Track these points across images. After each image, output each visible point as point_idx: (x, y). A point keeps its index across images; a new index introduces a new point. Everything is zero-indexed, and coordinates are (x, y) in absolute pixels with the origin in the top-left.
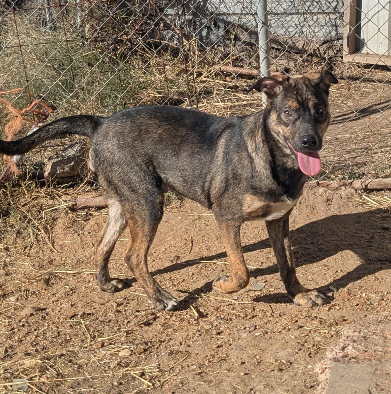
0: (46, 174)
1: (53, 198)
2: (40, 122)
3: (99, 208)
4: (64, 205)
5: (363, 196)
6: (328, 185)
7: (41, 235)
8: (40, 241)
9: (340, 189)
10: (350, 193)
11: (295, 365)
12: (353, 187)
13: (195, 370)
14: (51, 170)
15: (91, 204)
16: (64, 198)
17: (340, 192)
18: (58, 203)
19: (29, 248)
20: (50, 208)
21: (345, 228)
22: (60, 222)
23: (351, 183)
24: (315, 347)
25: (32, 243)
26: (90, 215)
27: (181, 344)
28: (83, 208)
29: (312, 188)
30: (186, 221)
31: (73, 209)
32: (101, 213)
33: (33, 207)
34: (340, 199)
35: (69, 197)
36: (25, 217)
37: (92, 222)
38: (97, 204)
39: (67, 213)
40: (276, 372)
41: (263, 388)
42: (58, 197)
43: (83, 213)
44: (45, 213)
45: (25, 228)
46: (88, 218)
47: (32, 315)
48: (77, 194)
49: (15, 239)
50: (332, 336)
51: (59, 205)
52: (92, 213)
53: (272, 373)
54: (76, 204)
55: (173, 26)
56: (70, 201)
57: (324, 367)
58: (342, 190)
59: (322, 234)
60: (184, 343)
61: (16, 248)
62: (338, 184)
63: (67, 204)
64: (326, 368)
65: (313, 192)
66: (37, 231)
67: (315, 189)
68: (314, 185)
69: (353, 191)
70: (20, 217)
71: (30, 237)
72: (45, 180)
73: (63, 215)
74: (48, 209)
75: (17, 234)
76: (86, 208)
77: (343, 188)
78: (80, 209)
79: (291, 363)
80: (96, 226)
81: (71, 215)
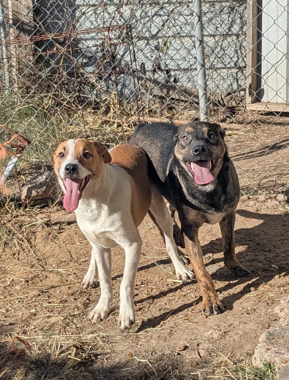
0: (23, 197)
1: (30, 216)
2: (17, 153)
3: (69, 223)
4: (40, 222)
5: (286, 207)
6: (257, 199)
7: (24, 245)
8: (25, 249)
9: (267, 202)
10: (275, 204)
11: (258, 311)
12: (277, 200)
13: (182, 318)
14: (27, 194)
15: (63, 220)
16: (40, 216)
17: (266, 204)
18: (35, 220)
19: (17, 255)
20: (29, 224)
21: (275, 230)
22: (39, 235)
23: (276, 197)
24: (270, 300)
25: (19, 251)
26: (62, 229)
27: (166, 304)
28: (56, 224)
29: (244, 201)
30: (144, 230)
31: (48, 224)
32: (71, 227)
33: (15, 224)
34: (267, 209)
35: (44, 215)
36: (10, 231)
37: (64, 234)
38: (68, 220)
39: (43, 227)
40: (245, 314)
41: (238, 323)
42: (34, 215)
43: (56, 228)
44: (25, 228)
45: (11, 240)
46: (60, 231)
47: (39, 295)
48: (50, 212)
49: (4, 249)
50: (282, 293)
51: (36, 221)
52: (63, 227)
53: (242, 316)
54: (50, 220)
55: (127, 70)
56: (45, 218)
57: (282, 307)
58: (269, 202)
59: (257, 234)
60: (168, 303)
61: (6, 255)
62: (265, 197)
63: (43, 220)
64: (284, 308)
65: (245, 204)
66: (21, 242)
67: (247, 203)
68: (246, 199)
69: (277, 203)
70: (6, 231)
71: (16, 247)
72: (22, 202)
73: (40, 229)
74: (27, 224)
75: (4, 245)
76: (58, 224)
77: (269, 200)
78: (53, 225)
79: (255, 310)
80: (69, 237)
81: (47, 229)
